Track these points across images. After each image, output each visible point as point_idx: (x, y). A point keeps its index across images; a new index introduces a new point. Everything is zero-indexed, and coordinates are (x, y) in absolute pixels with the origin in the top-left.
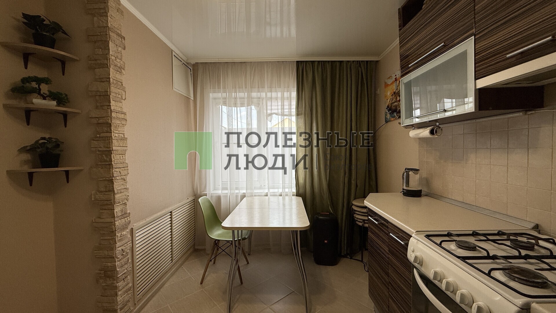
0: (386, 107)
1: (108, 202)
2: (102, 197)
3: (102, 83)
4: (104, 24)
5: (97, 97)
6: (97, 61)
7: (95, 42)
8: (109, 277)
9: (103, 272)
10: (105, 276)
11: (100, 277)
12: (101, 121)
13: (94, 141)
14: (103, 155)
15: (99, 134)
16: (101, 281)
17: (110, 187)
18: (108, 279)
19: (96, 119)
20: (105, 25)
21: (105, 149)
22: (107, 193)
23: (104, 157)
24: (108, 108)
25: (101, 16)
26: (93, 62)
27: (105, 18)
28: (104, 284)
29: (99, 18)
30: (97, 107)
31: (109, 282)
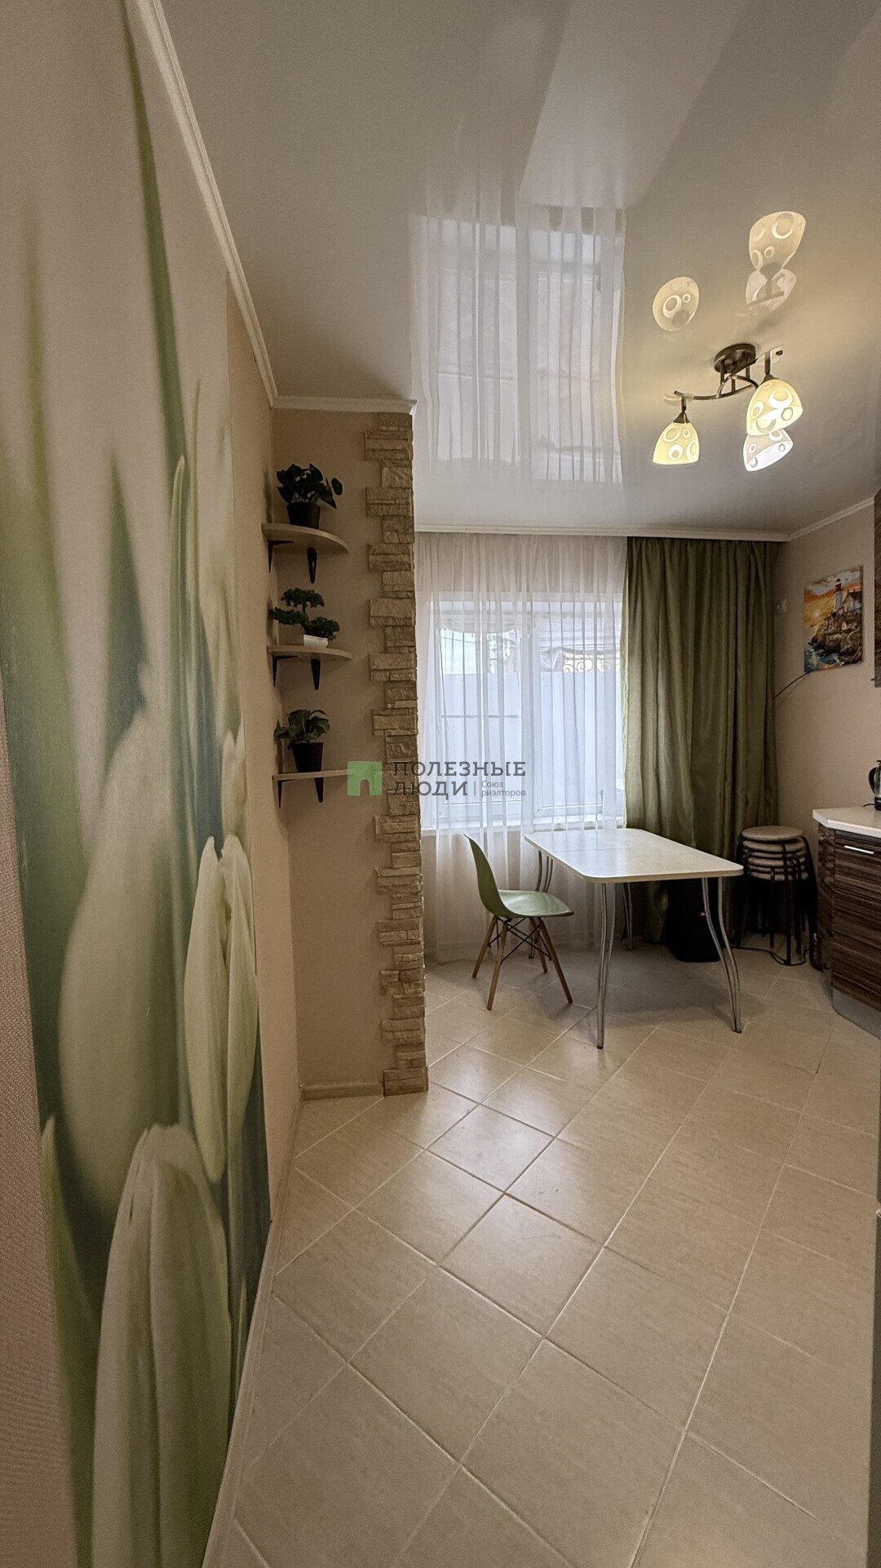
0: (810, 641)
1: (409, 837)
2: (398, 827)
3: (398, 602)
4: (404, 482)
5: (388, 631)
6: (390, 557)
7: (384, 518)
8: (409, 982)
9: (398, 972)
10: (399, 980)
11: (391, 983)
12: (395, 677)
13: (382, 717)
14: (401, 745)
15: (391, 703)
16: (392, 990)
17: (412, 806)
18: (406, 986)
19: (386, 675)
20: (405, 484)
21: (402, 732)
22: (406, 819)
23: (402, 748)
24: (410, 652)
25: (398, 466)
26: (379, 558)
27: (405, 470)
28: (400, 996)
29: (395, 470)
30: (386, 650)
31: (409, 991)
